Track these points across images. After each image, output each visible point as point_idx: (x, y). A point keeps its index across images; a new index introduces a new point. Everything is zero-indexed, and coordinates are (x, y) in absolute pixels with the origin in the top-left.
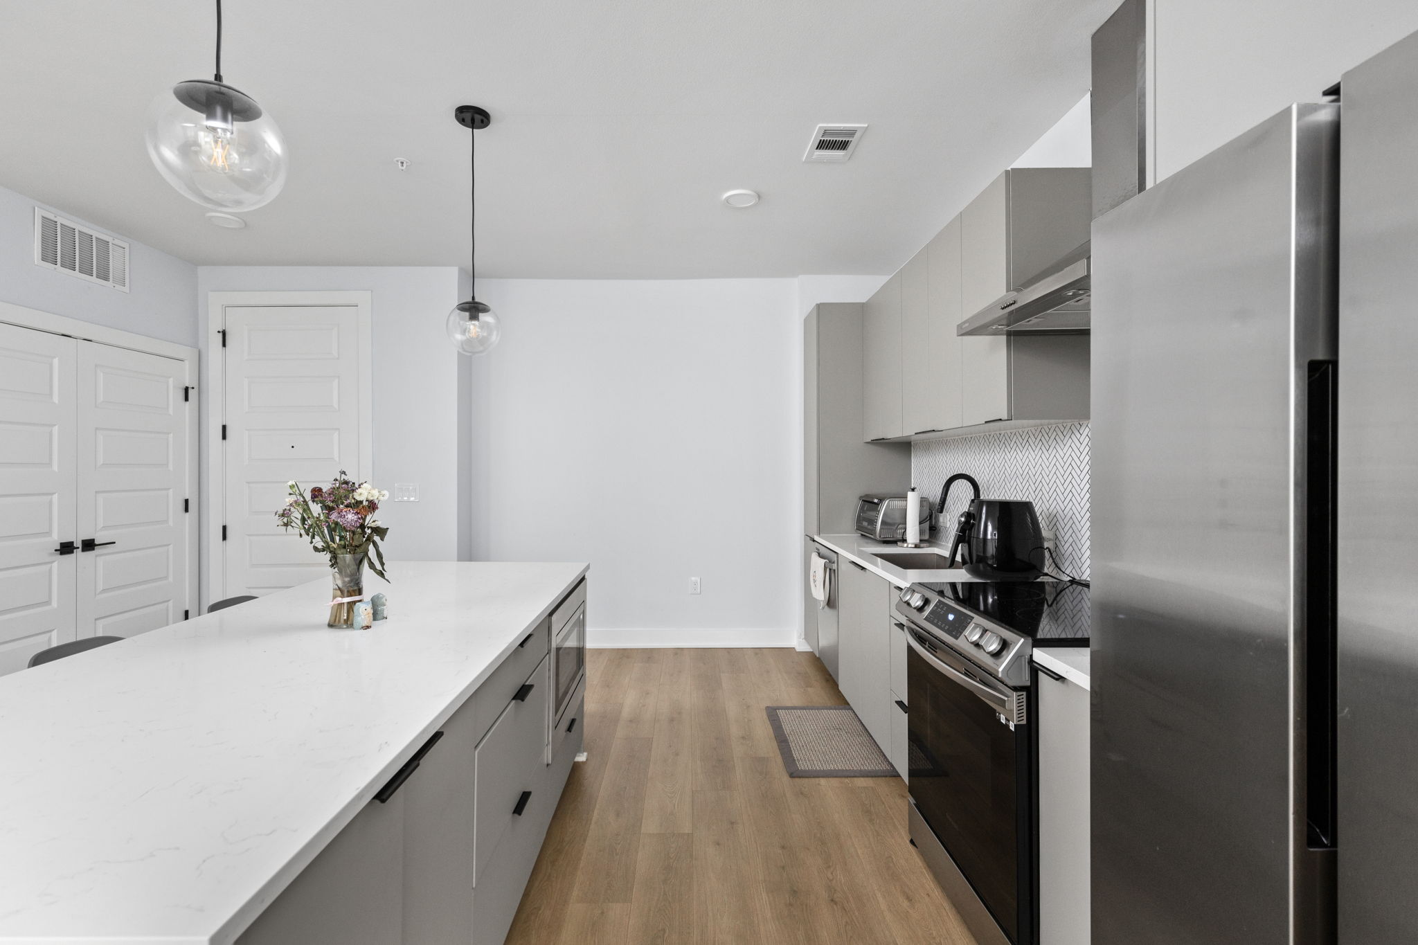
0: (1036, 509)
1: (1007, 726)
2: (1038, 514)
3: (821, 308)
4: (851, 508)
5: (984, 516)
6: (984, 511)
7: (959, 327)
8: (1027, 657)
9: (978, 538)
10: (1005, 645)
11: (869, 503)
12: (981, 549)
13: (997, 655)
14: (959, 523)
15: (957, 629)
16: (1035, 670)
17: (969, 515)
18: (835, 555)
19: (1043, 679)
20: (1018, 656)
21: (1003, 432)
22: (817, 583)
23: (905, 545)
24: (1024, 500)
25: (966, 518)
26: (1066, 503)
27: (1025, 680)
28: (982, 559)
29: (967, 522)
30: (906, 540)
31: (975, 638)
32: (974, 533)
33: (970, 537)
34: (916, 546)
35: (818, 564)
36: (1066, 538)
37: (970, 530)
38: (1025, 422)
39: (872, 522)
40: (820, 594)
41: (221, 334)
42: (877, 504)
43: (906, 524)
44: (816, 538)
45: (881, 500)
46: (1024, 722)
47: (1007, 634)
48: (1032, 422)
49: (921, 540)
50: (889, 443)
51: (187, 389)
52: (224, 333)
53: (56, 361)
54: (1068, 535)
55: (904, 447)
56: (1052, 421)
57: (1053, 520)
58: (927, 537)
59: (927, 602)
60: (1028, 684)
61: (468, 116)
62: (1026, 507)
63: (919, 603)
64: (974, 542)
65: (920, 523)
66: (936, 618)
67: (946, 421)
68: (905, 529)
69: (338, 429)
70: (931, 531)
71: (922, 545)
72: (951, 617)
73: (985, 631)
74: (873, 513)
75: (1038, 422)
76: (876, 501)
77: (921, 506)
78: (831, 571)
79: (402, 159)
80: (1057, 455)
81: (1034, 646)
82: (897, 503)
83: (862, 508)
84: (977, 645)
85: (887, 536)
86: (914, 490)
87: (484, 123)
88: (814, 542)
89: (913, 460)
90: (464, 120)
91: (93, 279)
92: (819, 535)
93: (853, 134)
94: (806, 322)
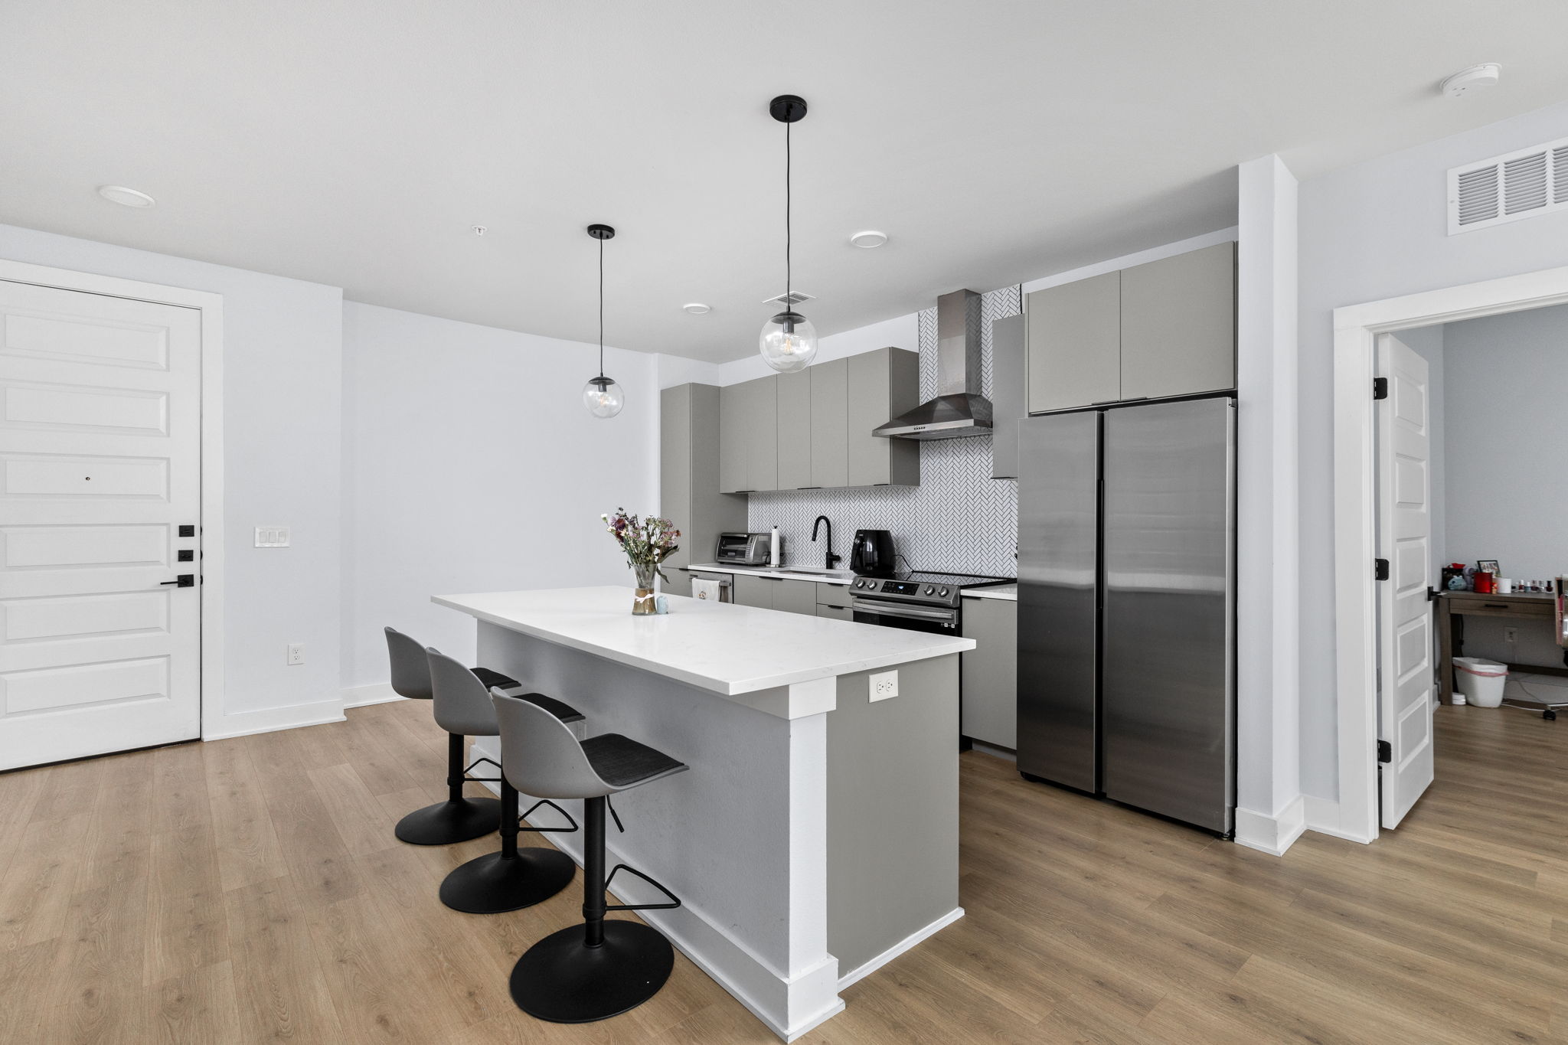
1: (950, 628)
3: (692, 386)
4: (709, 543)
8: (959, 594)
11: (732, 540)
15: (910, 591)
16: (961, 598)
18: (725, 574)
23: (772, 566)
27: (958, 604)
29: (860, 543)
30: (770, 564)
31: (929, 591)
35: (707, 587)
38: (897, 484)
39: (741, 552)
43: (769, 552)
44: (690, 567)
45: (749, 536)
46: (958, 623)
48: (900, 486)
49: (780, 563)
56: (907, 486)
59: (876, 584)
60: (960, 606)
61: (598, 231)
62: (885, 533)
63: (872, 585)
66: (890, 588)
68: (769, 556)
69: (163, 459)
72: (901, 587)
75: (902, 484)
77: (779, 539)
78: (723, 589)
83: (720, 542)
84: (931, 594)
85: (757, 561)
86: (776, 527)
87: (608, 237)
88: (687, 570)
89: (749, 506)
90: (595, 232)
92: (692, 565)
93: (805, 299)
94: (667, 393)
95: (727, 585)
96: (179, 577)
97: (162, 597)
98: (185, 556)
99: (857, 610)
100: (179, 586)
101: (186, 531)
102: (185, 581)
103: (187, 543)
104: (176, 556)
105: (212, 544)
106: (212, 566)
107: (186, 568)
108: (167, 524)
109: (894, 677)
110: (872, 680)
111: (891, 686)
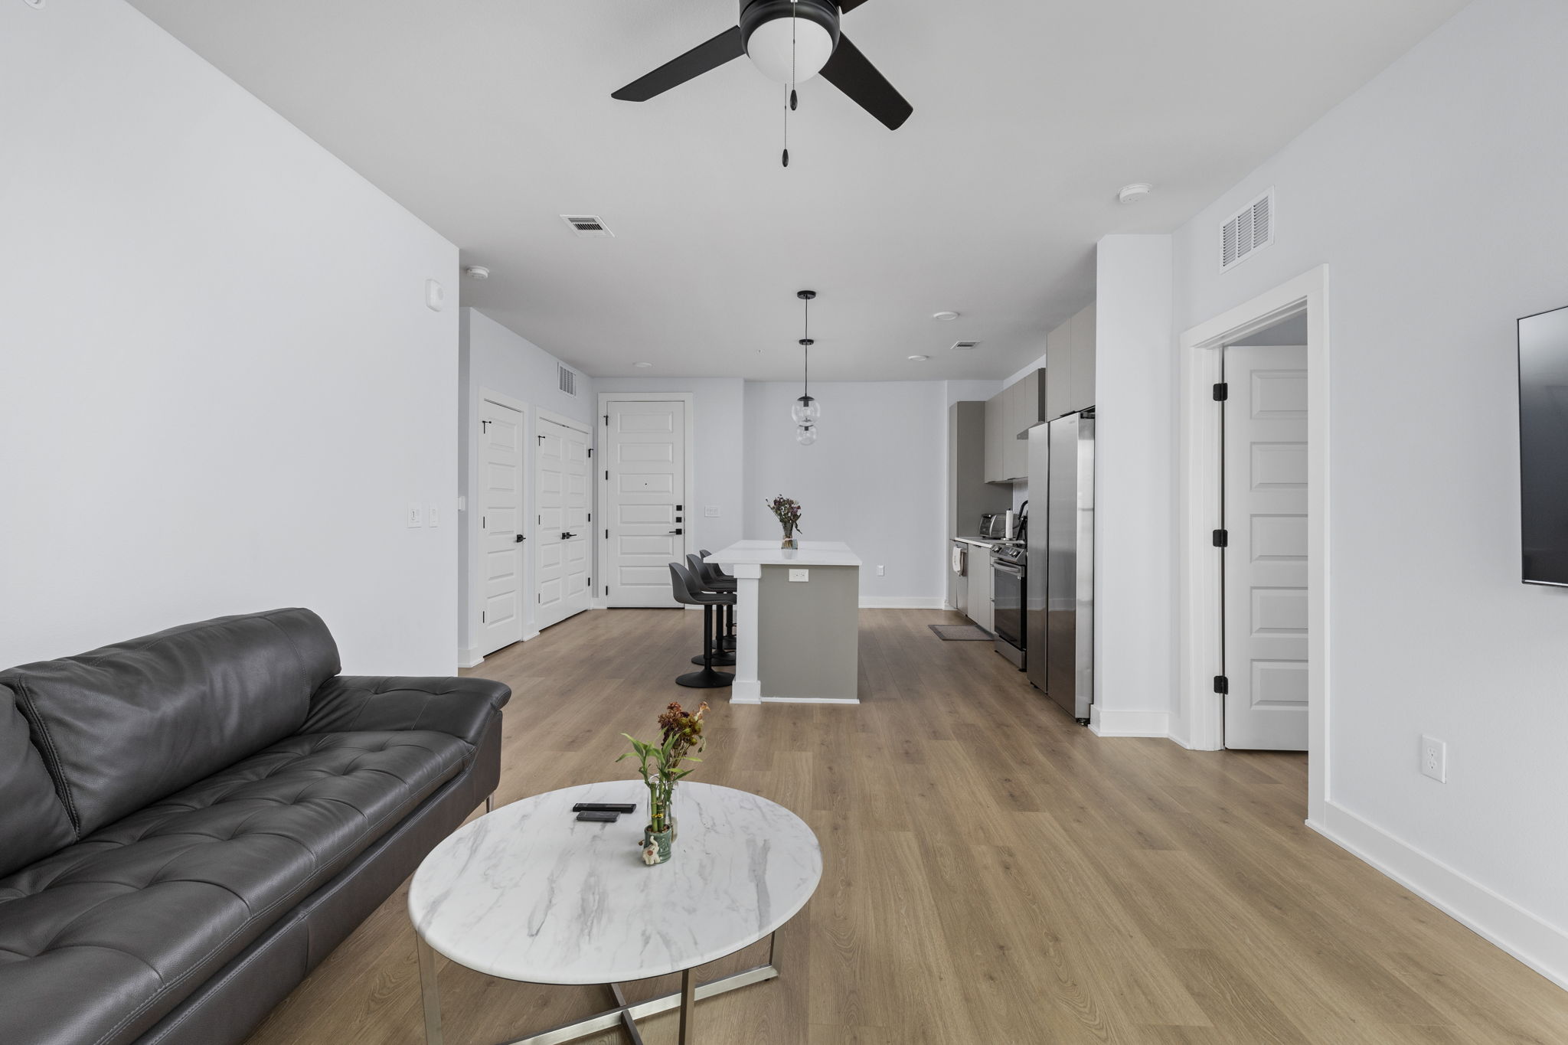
3: (959, 404)
4: (976, 521)
11: (987, 518)
13: (1016, 556)
15: (1007, 553)
18: (968, 545)
20: (1021, 555)
22: (956, 562)
31: (1011, 553)
35: (957, 552)
39: (986, 528)
40: (957, 568)
41: (605, 418)
42: (990, 518)
43: (1005, 528)
44: (956, 539)
45: (992, 516)
49: (1013, 537)
50: (1005, 484)
51: (590, 450)
52: (607, 417)
53: (562, 439)
55: (1010, 486)
59: (1000, 549)
60: (1025, 564)
65: (1014, 528)
68: (1005, 531)
69: (672, 474)
71: (1014, 539)
72: (1007, 551)
74: (988, 523)
76: (989, 516)
78: (964, 555)
82: (1001, 518)
83: (981, 521)
85: (994, 536)
86: (1010, 510)
87: (810, 344)
88: (955, 541)
89: (1014, 493)
91: (566, 393)
92: (958, 537)
93: (974, 343)
94: (951, 409)
95: (966, 551)
96: (676, 530)
97: (671, 539)
98: (679, 520)
99: (996, 568)
100: (676, 534)
101: (679, 508)
102: (679, 532)
103: (680, 514)
104: (675, 520)
105: (688, 514)
106: (689, 525)
107: (679, 526)
108: (672, 505)
109: (806, 572)
110: (791, 571)
111: (802, 576)
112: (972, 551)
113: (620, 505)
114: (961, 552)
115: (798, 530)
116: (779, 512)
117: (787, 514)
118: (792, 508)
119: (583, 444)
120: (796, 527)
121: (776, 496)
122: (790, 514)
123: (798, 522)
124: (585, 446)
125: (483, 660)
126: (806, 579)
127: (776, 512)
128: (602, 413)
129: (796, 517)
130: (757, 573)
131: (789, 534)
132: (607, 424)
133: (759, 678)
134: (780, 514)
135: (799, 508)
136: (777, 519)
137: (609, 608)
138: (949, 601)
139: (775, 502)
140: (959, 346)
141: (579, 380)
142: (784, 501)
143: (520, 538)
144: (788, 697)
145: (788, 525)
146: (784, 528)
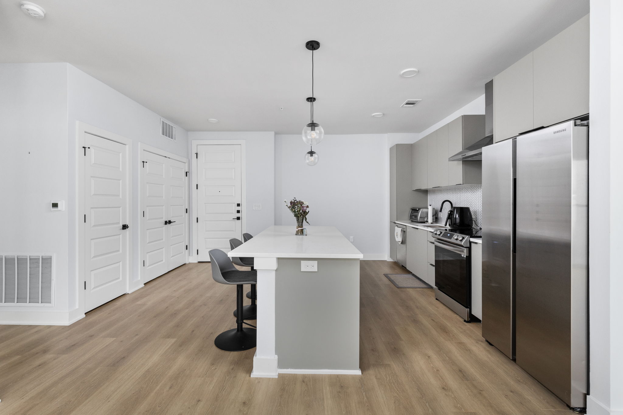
0: (471, 210)
1: (464, 257)
2: (471, 211)
3: (397, 145)
4: (408, 212)
5: (455, 213)
6: (455, 211)
7: (449, 159)
8: (469, 240)
9: (454, 217)
10: (463, 238)
11: (415, 211)
12: (455, 221)
13: (461, 240)
14: (448, 214)
15: (450, 237)
16: (470, 243)
17: (451, 211)
18: (405, 226)
19: (472, 244)
20: (466, 240)
21: (460, 187)
22: (398, 236)
23: (428, 223)
24: (467, 207)
25: (450, 212)
26: (479, 208)
27: (468, 245)
28: (455, 224)
29: (450, 213)
30: (428, 222)
31: (456, 238)
32: (452, 216)
33: (451, 217)
34: (432, 223)
35: (398, 231)
36: (479, 218)
37: (451, 215)
38: (467, 185)
39: (416, 217)
40: (399, 239)
41: (196, 154)
42: (418, 210)
43: (428, 216)
44: (396, 222)
45: (419, 209)
46: (468, 255)
47: (464, 236)
48: (469, 185)
49: (433, 222)
50: (421, 191)
51: (187, 173)
52: (197, 154)
53: (164, 165)
54: (480, 216)
55: (426, 192)
56: (475, 185)
57: (475, 213)
58: (434, 221)
59: (441, 233)
60: (469, 246)
61: (310, 100)
62: (468, 209)
63: (439, 233)
64: (453, 218)
65: (433, 216)
66: (445, 235)
67: (443, 184)
68: (428, 218)
69: (235, 186)
70: (436, 219)
71: (433, 223)
72: (449, 235)
73: (458, 236)
74: (417, 214)
75: (471, 185)
76: (418, 209)
77: (433, 211)
78: (404, 232)
79: (282, 107)
80: (476, 194)
81: (470, 238)
82: (425, 210)
83: (412, 212)
84: (457, 239)
85: (422, 220)
86: (430, 205)
87: (314, 101)
88: (395, 223)
89: (428, 196)
90: (308, 101)
91: (170, 139)
92: (397, 221)
93: (417, 101)
94: (391, 149)
95: (405, 230)
96: (237, 217)
97: (234, 222)
98: (238, 212)
99: (436, 245)
100: (237, 220)
101: (238, 205)
102: (238, 218)
103: (239, 208)
104: (236, 212)
105: (243, 208)
106: (243, 215)
107: (239, 215)
108: (235, 203)
109: (315, 263)
110: (303, 262)
111: (313, 267)
112: (408, 230)
113: (205, 203)
114: (401, 231)
115: (308, 222)
116: (294, 210)
117: (300, 211)
118: (303, 207)
119: (183, 169)
120: (306, 220)
121: (292, 199)
122: (301, 211)
123: (307, 216)
124: (183, 170)
125: (84, 316)
126: (315, 269)
127: (292, 210)
128: (194, 152)
129: (305, 213)
130: (274, 265)
131: (300, 225)
132: (197, 158)
133: (277, 353)
134: (295, 212)
135: (308, 207)
136: (292, 214)
137: (199, 262)
138: (391, 256)
139: (291, 203)
140: (407, 104)
141: (177, 131)
142: (297, 202)
143: (125, 227)
144: (301, 369)
145: (300, 218)
146: (297, 221)
